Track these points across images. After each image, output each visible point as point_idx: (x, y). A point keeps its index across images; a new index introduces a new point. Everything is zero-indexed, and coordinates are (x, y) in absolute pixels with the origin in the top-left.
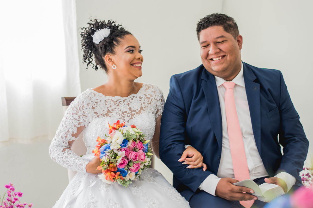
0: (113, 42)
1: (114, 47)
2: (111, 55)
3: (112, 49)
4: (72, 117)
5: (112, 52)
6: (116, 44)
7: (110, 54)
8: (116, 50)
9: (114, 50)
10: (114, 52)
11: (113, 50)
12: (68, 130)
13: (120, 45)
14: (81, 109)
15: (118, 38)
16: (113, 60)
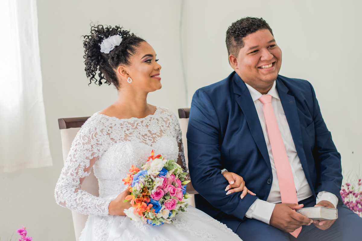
0: (126, 51)
1: (129, 57)
2: (126, 66)
3: (126, 58)
4: (84, 147)
5: (126, 62)
6: (131, 53)
7: (124, 65)
8: (131, 60)
9: (129, 60)
10: (129, 62)
11: (127, 60)
12: (80, 164)
13: (135, 54)
14: (94, 137)
15: (132, 46)
16: (128, 72)
